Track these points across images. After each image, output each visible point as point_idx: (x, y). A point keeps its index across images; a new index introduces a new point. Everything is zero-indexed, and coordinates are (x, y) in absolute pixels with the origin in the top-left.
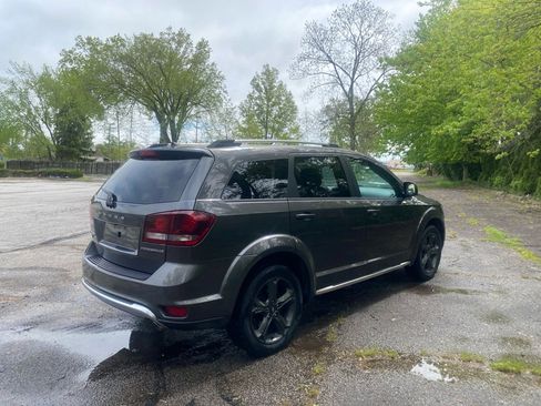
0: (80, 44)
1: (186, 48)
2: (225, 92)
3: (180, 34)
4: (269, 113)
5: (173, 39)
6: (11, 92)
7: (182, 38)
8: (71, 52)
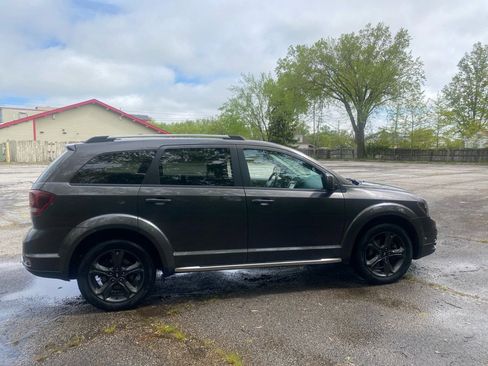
0: (292, 52)
1: (384, 41)
2: (423, 77)
3: (379, 29)
4: (478, 94)
5: (372, 34)
6: (241, 97)
7: (380, 32)
8: (285, 60)
